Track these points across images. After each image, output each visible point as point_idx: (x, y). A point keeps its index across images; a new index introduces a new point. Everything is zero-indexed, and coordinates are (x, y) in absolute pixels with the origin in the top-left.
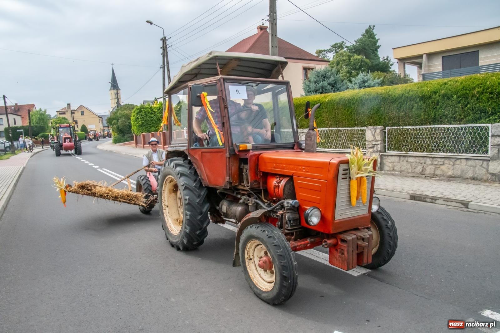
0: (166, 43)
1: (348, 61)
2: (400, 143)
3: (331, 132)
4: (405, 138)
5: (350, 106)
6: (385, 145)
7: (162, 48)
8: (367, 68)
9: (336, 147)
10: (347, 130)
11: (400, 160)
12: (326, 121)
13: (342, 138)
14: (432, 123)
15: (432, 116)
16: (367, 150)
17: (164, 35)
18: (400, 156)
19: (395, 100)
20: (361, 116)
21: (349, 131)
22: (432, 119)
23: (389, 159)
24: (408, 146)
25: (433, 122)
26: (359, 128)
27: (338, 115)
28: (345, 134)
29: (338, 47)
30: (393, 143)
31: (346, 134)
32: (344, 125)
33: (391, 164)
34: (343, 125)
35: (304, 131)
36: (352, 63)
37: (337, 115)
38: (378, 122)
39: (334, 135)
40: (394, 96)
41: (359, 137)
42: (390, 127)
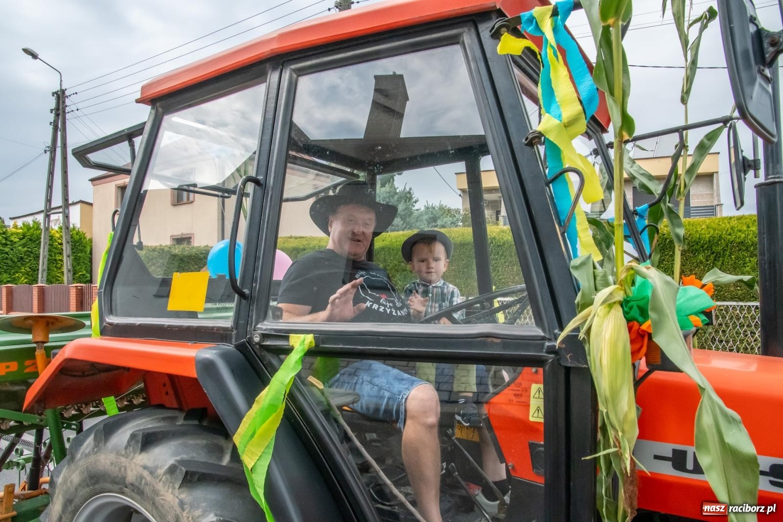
0: (64, 102)
7: (54, 112)
17: (61, 85)
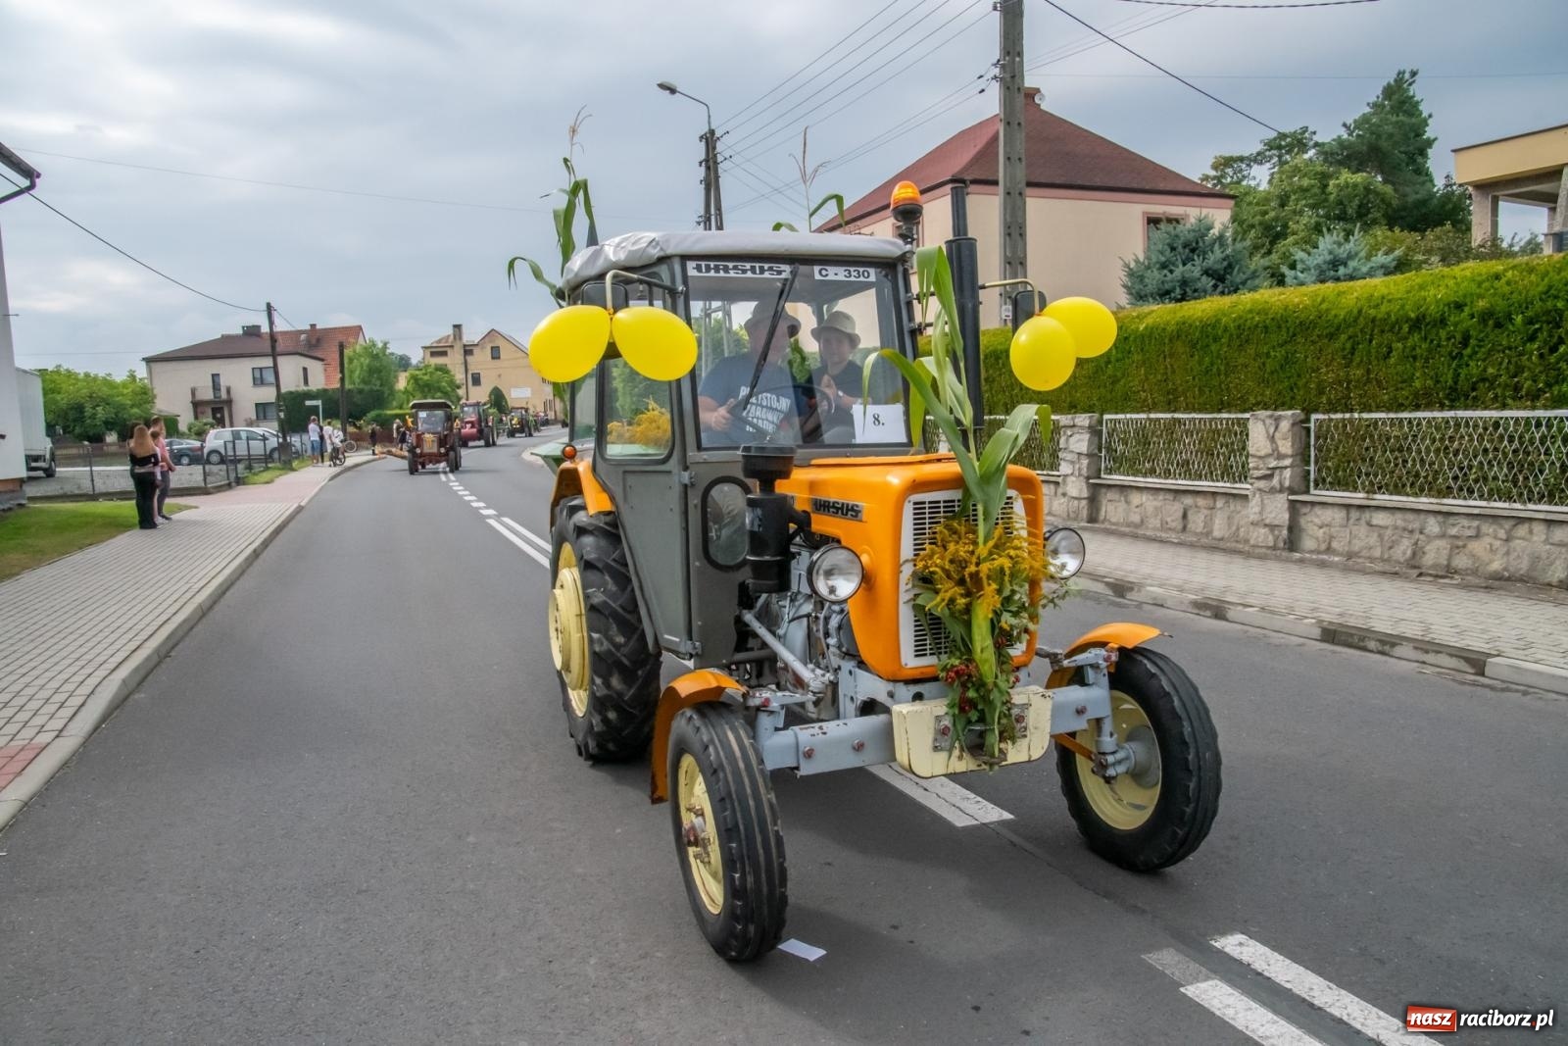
0: (714, 148)
1: (1316, 190)
2: (1352, 464)
3: (1155, 425)
4: (1367, 449)
5: (1208, 346)
6: (1308, 472)
7: (703, 164)
8: (1383, 215)
9: (1167, 474)
10: (1200, 422)
11: (1348, 519)
12: (1139, 392)
13: (1184, 445)
14: (1447, 403)
15: (1446, 382)
16: (1251, 484)
17: (709, 123)
18: (1348, 507)
19: (1338, 329)
20: (1239, 378)
21: (1205, 425)
22: (1447, 392)
23: (1318, 516)
24: (1376, 476)
25: (1452, 401)
26: (1233, 416)
27: (1174, 372)
28: (1192, 432)
29: (1287, 146)
30: (1330, 464)
31: (1197, 434)
32: (1190, 406)
33: (1322, 531)
34: (1187, 405)
35: (1076, 420)
36: (1332, 197)
37: (1169, 374)
38: (1288, 399)
39: (1161, 435)
40: (1336, 316)
41: (1233, 443)
42: (1324, 413)
